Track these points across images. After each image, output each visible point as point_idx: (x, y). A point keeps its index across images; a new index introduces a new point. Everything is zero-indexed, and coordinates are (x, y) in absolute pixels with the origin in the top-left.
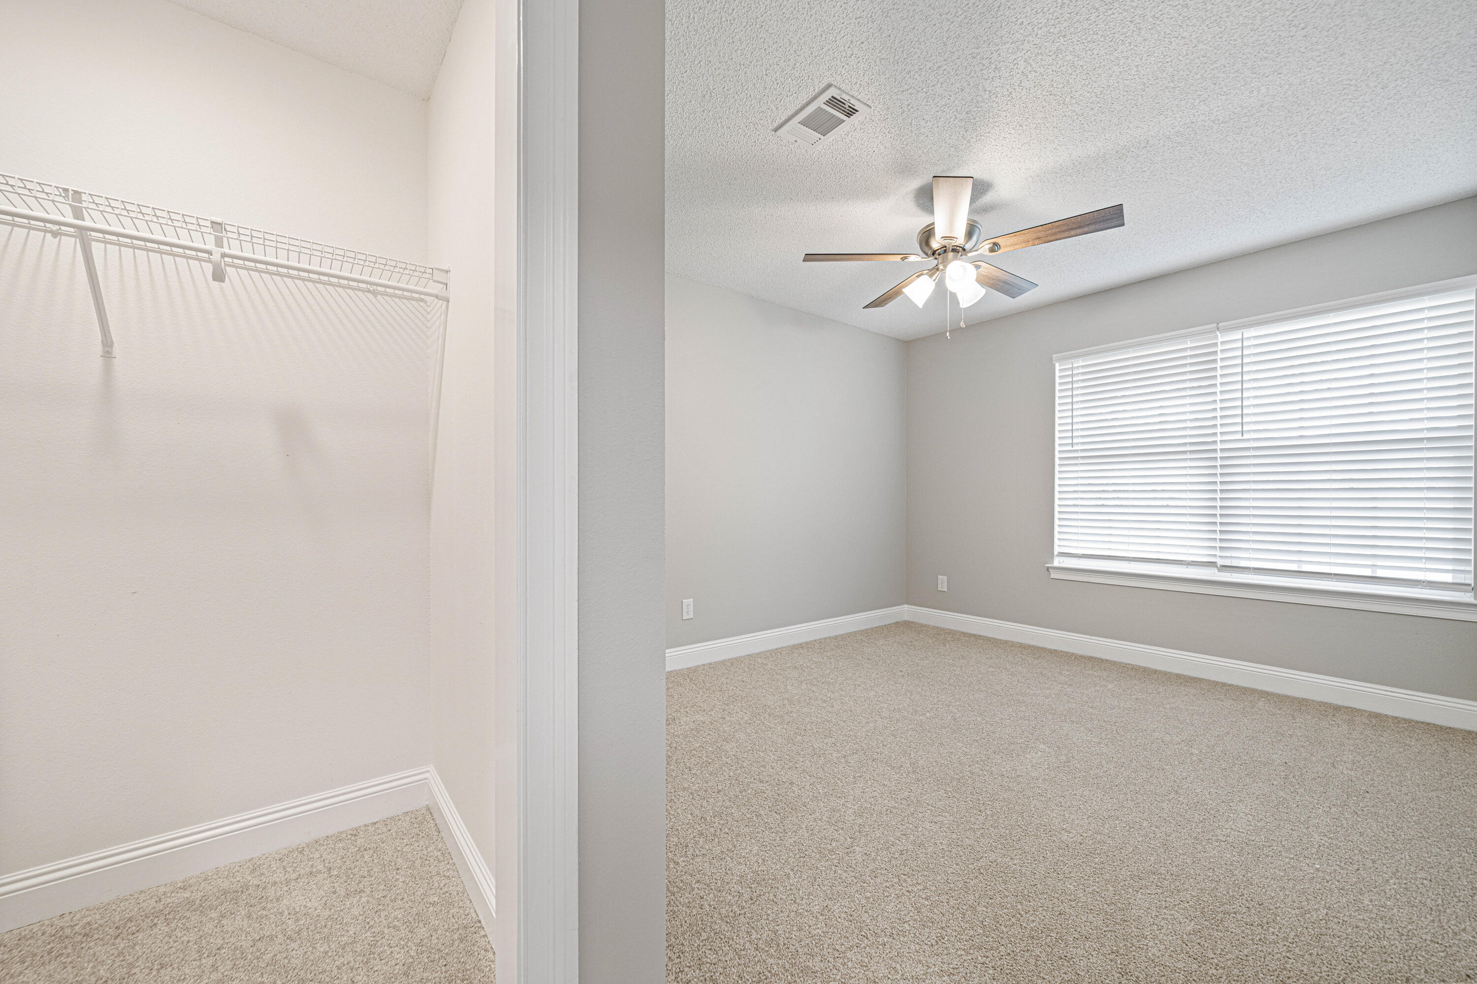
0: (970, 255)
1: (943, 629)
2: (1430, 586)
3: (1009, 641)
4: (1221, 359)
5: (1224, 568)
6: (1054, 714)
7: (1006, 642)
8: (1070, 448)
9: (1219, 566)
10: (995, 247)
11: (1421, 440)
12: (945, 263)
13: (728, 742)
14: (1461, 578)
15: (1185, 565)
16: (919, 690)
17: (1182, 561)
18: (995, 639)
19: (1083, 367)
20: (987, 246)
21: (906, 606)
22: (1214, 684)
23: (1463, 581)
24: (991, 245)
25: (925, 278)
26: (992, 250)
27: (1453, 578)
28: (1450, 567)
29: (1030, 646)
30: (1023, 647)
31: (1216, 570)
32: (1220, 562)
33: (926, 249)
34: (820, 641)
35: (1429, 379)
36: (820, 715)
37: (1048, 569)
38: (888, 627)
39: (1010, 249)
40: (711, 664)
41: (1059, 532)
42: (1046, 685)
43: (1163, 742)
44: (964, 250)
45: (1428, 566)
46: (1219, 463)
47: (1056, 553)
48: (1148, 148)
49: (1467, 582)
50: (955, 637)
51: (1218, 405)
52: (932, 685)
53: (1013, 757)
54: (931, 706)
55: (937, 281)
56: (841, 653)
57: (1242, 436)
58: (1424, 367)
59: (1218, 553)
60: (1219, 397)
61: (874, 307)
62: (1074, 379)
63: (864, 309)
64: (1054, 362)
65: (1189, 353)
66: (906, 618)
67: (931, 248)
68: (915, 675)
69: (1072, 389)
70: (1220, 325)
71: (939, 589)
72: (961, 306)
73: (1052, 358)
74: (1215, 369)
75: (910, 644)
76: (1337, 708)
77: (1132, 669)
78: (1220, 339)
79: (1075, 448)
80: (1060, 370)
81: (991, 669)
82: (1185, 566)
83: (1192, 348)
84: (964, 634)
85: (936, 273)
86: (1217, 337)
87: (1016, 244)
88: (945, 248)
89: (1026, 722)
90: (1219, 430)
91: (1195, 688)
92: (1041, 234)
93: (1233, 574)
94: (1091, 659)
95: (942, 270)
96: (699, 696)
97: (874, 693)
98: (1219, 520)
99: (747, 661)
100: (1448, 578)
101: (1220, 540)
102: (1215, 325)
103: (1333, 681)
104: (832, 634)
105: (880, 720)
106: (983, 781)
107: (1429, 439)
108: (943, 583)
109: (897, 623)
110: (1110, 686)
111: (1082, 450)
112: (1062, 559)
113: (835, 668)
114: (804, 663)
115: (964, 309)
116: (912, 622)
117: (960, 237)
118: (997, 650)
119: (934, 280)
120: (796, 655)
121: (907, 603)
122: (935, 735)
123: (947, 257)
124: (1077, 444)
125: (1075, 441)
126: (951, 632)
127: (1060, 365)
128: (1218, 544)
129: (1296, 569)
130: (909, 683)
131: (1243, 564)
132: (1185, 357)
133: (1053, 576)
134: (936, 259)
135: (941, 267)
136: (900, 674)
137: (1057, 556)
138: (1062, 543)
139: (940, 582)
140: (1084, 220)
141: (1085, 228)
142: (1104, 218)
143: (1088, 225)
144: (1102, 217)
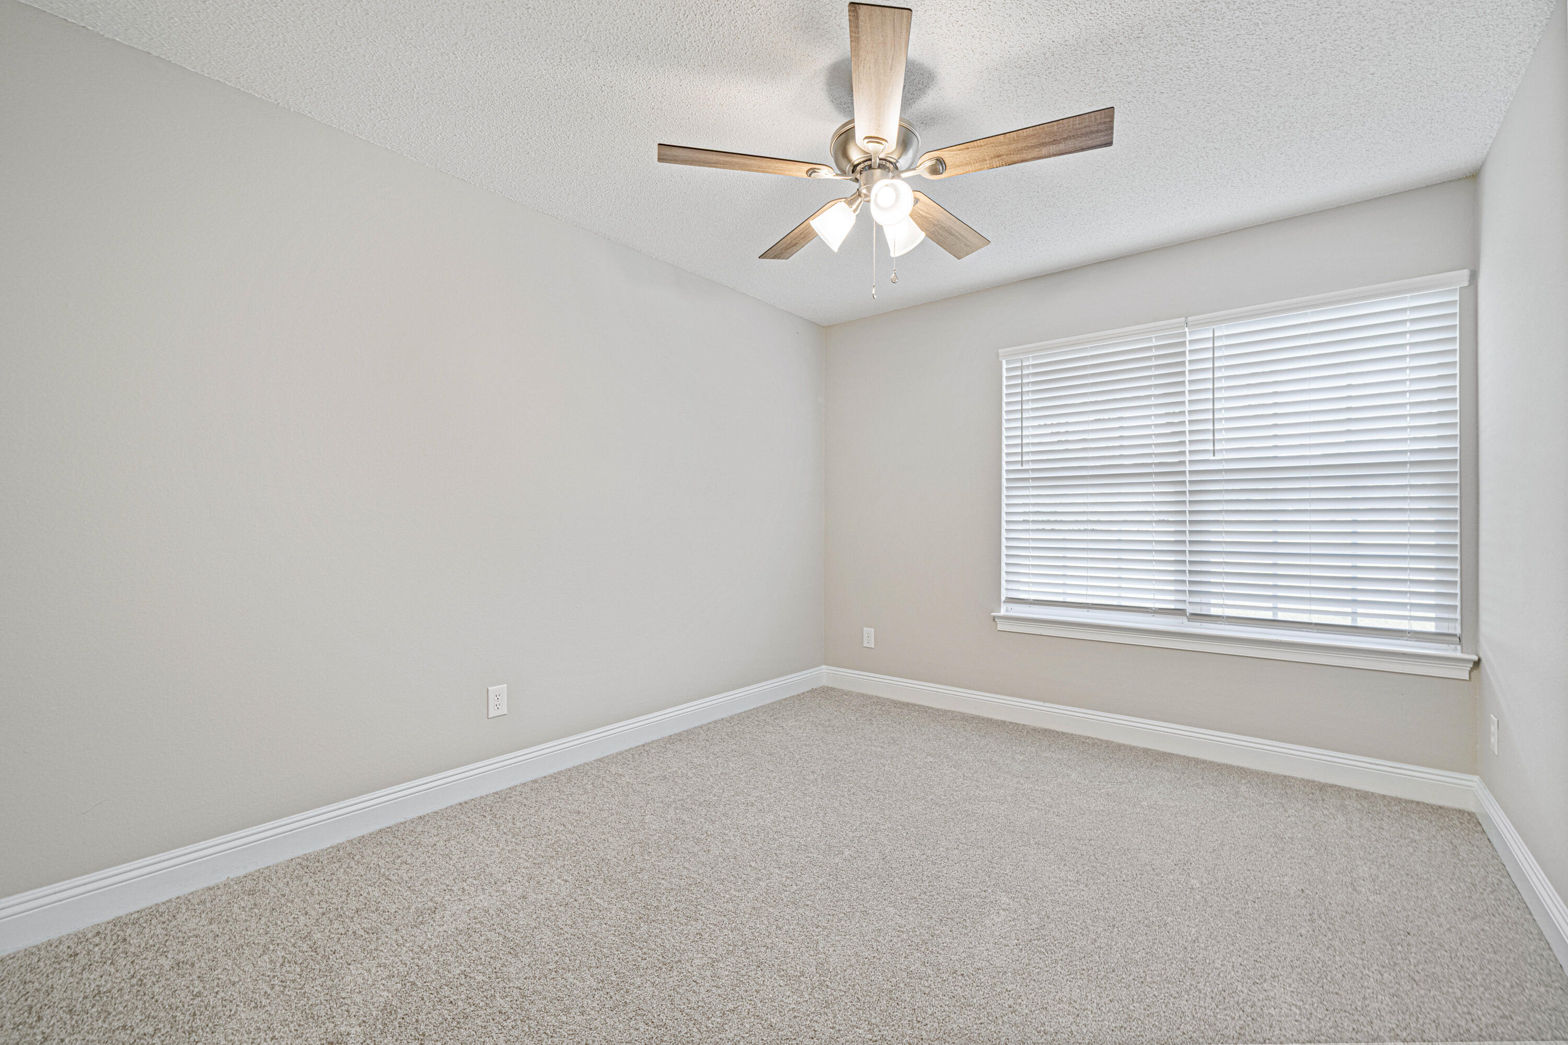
0: (904, 175)
1: (870, 697)
2: (1416, 638)
3: (949, 711)
4: (1190, 361)
5: (1194, 617)
6: (1013, 832)
7: (946, 712)
8: (1019, 467)
9: (1188, 614)
10: (939, 166)
11: (1404, 464)
12: (869, 184)
13: (516, 956)
14: (1445, 628)
15: (1151, 613)
16: (836, 804)
17: (1148, 608)
18: (931, 708)
19: (1034, 366)
20: (926, 162)
21: (824, 667)
22: (1188, 761)
23: (1446, 631)
24: (934, 162)
25: (842, 204)
26: (934, 171)
27: (1436, 627)
28: (1433, 615)
29: (974, 718)
30: (967, 719)
31: (1185, 620)
32: (1190, 609)
33: (843, 162)
34: (707, 728)
35: (1412, 392)
36: (685, 872)
37: (994, 618)
38: (800, 697)
39: (960, 171)
40: (535, 781)
41: (1007, 572)
42: (998, 781)
43: (1153, 869)
44: (897, 168)
45: (1414, 614)
46: (1188, 488)
47: (1003, 599)
48: (1141, 40)
49: (1451, 631)
50: (884, 709)
51: (1187, 418)
52: (854, 794)
53: (966, 927)
54: (851, 834)
55: (858, 212)
56: (734, 747)
57: (1214, 455)
58: (1407, 378)
59: (1187, 598)
60: (1187, 408)
61: (774, 258)
62: (1024, 381)
63: (761, 260)
64: (1000, 359)
65: (1154, 353)
66: (825, 682)
67: (849, 160)
68: (832, 779)
69: (1022, 393)
70: (1190, 319)
71: (864, 645)
72: (892, 255)
73: (998, 354)
74: (1182, 373)
75: (827, 723)
76: (1323, 787)
77: (1094, 744)
78: (1188, 338)
79: (1025, 467)
80: (1008, 370)
81: (930, 759)
82: (1151, 615)
83: (1158, 347)
84: (895, 703)
85: (857, 199)
86: (1184, 334)
87: (967, 164)
88: (869, 163)
89: (980, 851)
90: (1188, 448)
91: (1168, 771)
92: (1003, 149)
93: (1202, 624)
94: (1046, 732)
95: (866, 196)
96: (497, 850)
97: (772, 817)
98: (1188, 558)
99: (595, 772)
100: (1430, 627)
101: (1190, 582)
102: (1183, 319)
103: (1314, 753)
104: (726, 715)
105: (777, 871)
106: (927, 991)
107: (1413, 463)
108: (869, 636)
109: (812, 691)
110: (1074, 775)
111: (1034, 470)
112: (1010, 606)
113: (722, 773)
114: (679, 768)
115: (896, 258)
116: (833, 689)
117: (890, 147)
118: (935, 726)
119: (855, 211)
120: (670, 754)
121: (826, 664)
122: (855, 895)
123: (872, 175)
124: (1028, 461)
125: (1025, 458)
126: (880, 702)
127: (1008, 362)
128: (1187, 588)
129: (1271, 617)
130: (823, 792)
131: (1214, 611)
132: (1149, 358)
133: (1000, 627)
134: (857, 180)
135: (864, 191)
136: (812, 777)
137: (1004, 602)
138: (1011, 586)
139: (865, 635)
140: (1061, 130)
141: (1061, 145)
142: (1088, 130)
143: (1066, 138)
144: (1086, 127)
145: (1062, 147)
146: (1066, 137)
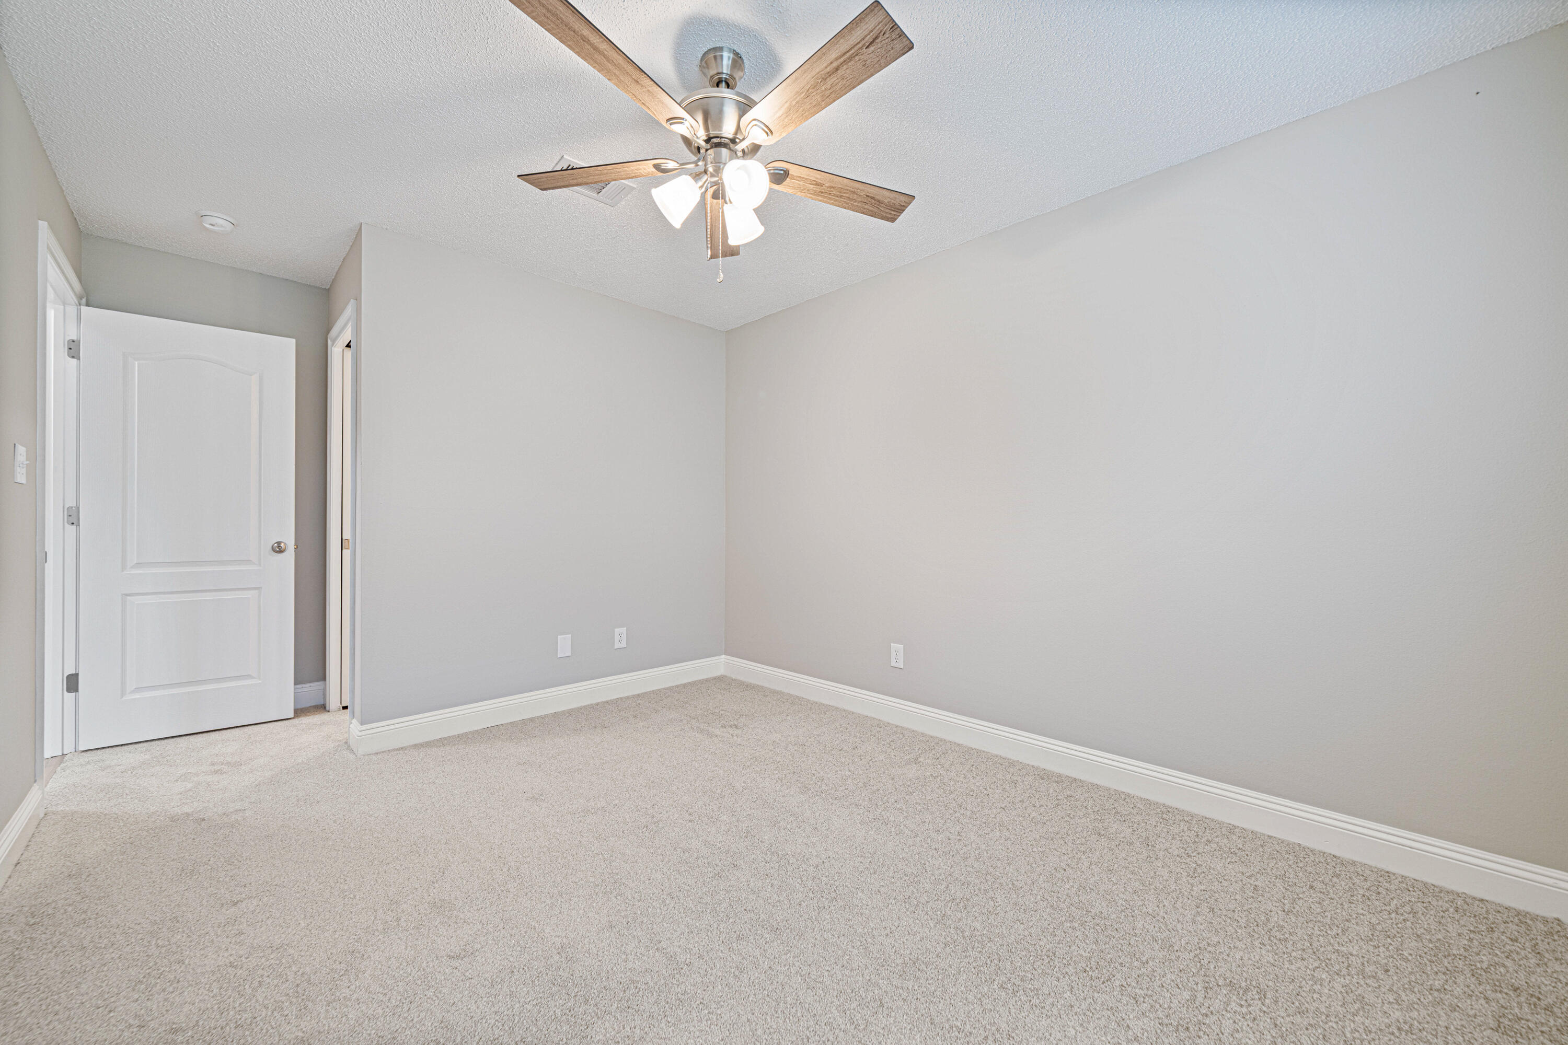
140: (569, 38)
141: (585, 34)
142: (549, 15)
143: (574, 32)
144: (548, 18)
145: (586, 32)
146: (572, 32)
